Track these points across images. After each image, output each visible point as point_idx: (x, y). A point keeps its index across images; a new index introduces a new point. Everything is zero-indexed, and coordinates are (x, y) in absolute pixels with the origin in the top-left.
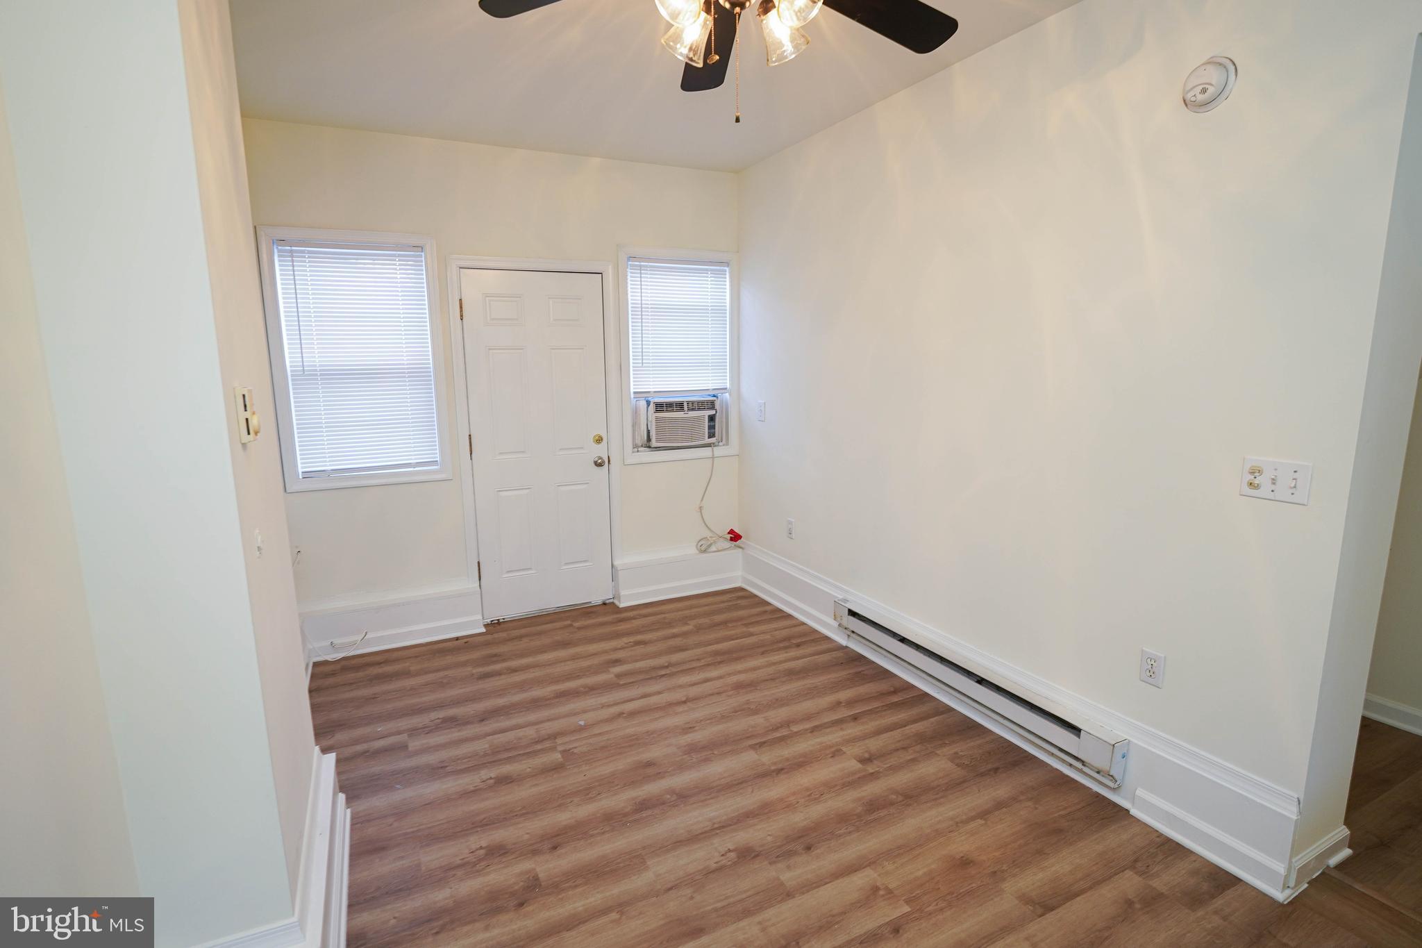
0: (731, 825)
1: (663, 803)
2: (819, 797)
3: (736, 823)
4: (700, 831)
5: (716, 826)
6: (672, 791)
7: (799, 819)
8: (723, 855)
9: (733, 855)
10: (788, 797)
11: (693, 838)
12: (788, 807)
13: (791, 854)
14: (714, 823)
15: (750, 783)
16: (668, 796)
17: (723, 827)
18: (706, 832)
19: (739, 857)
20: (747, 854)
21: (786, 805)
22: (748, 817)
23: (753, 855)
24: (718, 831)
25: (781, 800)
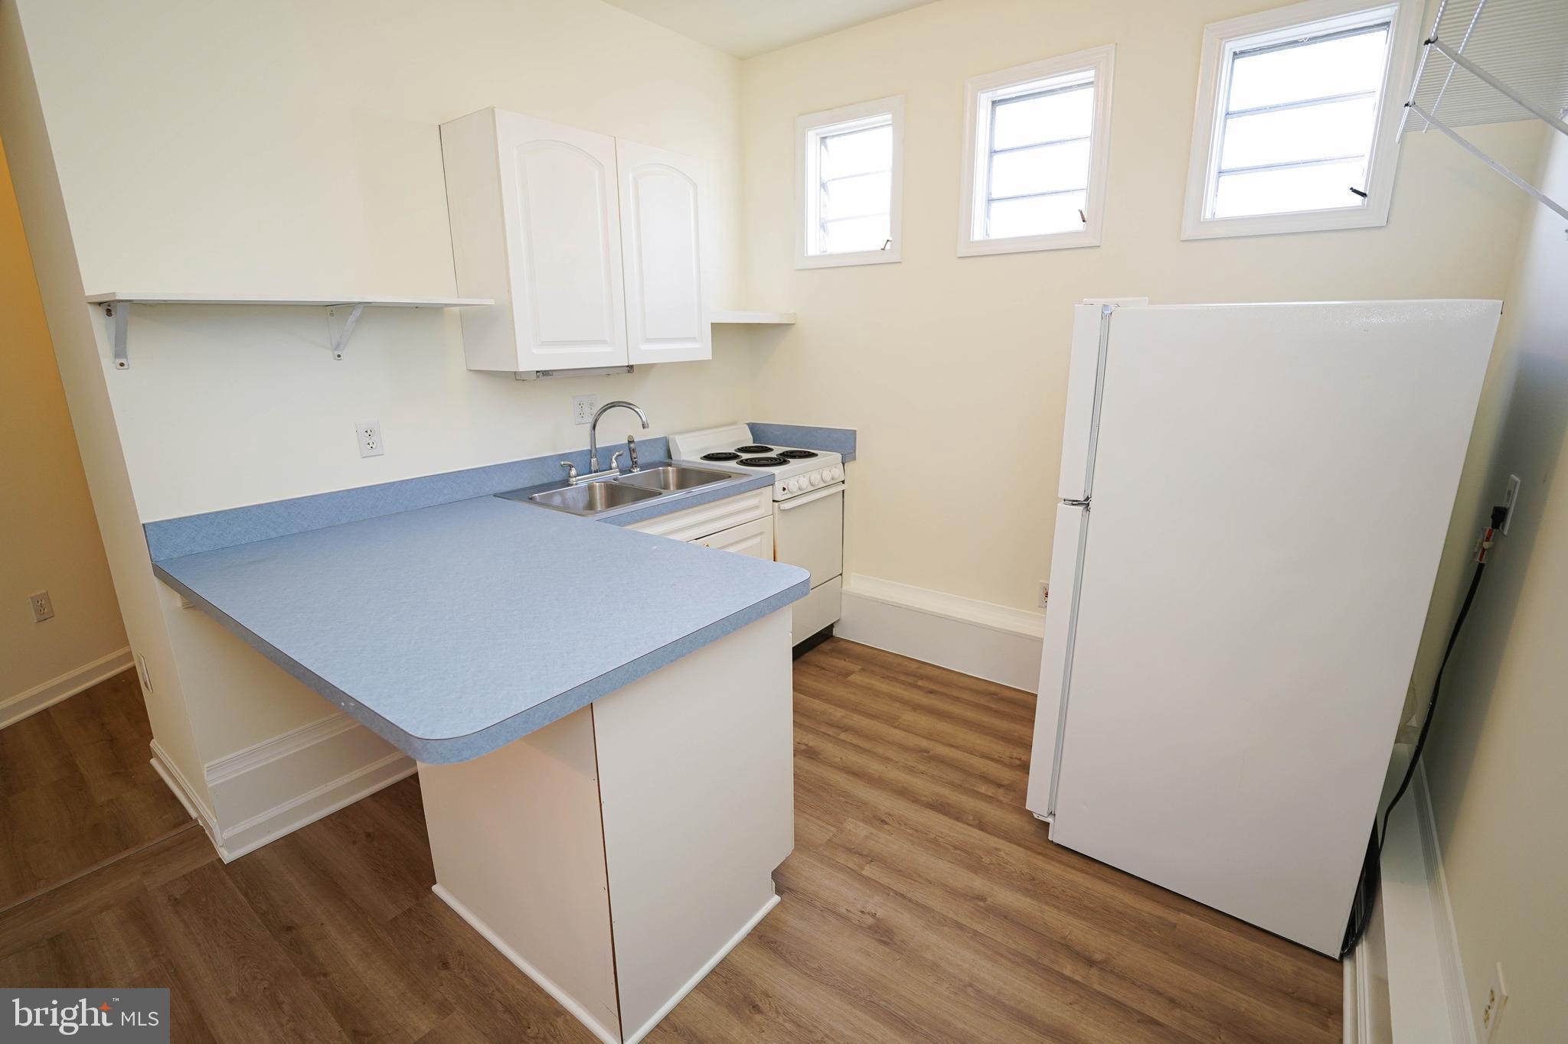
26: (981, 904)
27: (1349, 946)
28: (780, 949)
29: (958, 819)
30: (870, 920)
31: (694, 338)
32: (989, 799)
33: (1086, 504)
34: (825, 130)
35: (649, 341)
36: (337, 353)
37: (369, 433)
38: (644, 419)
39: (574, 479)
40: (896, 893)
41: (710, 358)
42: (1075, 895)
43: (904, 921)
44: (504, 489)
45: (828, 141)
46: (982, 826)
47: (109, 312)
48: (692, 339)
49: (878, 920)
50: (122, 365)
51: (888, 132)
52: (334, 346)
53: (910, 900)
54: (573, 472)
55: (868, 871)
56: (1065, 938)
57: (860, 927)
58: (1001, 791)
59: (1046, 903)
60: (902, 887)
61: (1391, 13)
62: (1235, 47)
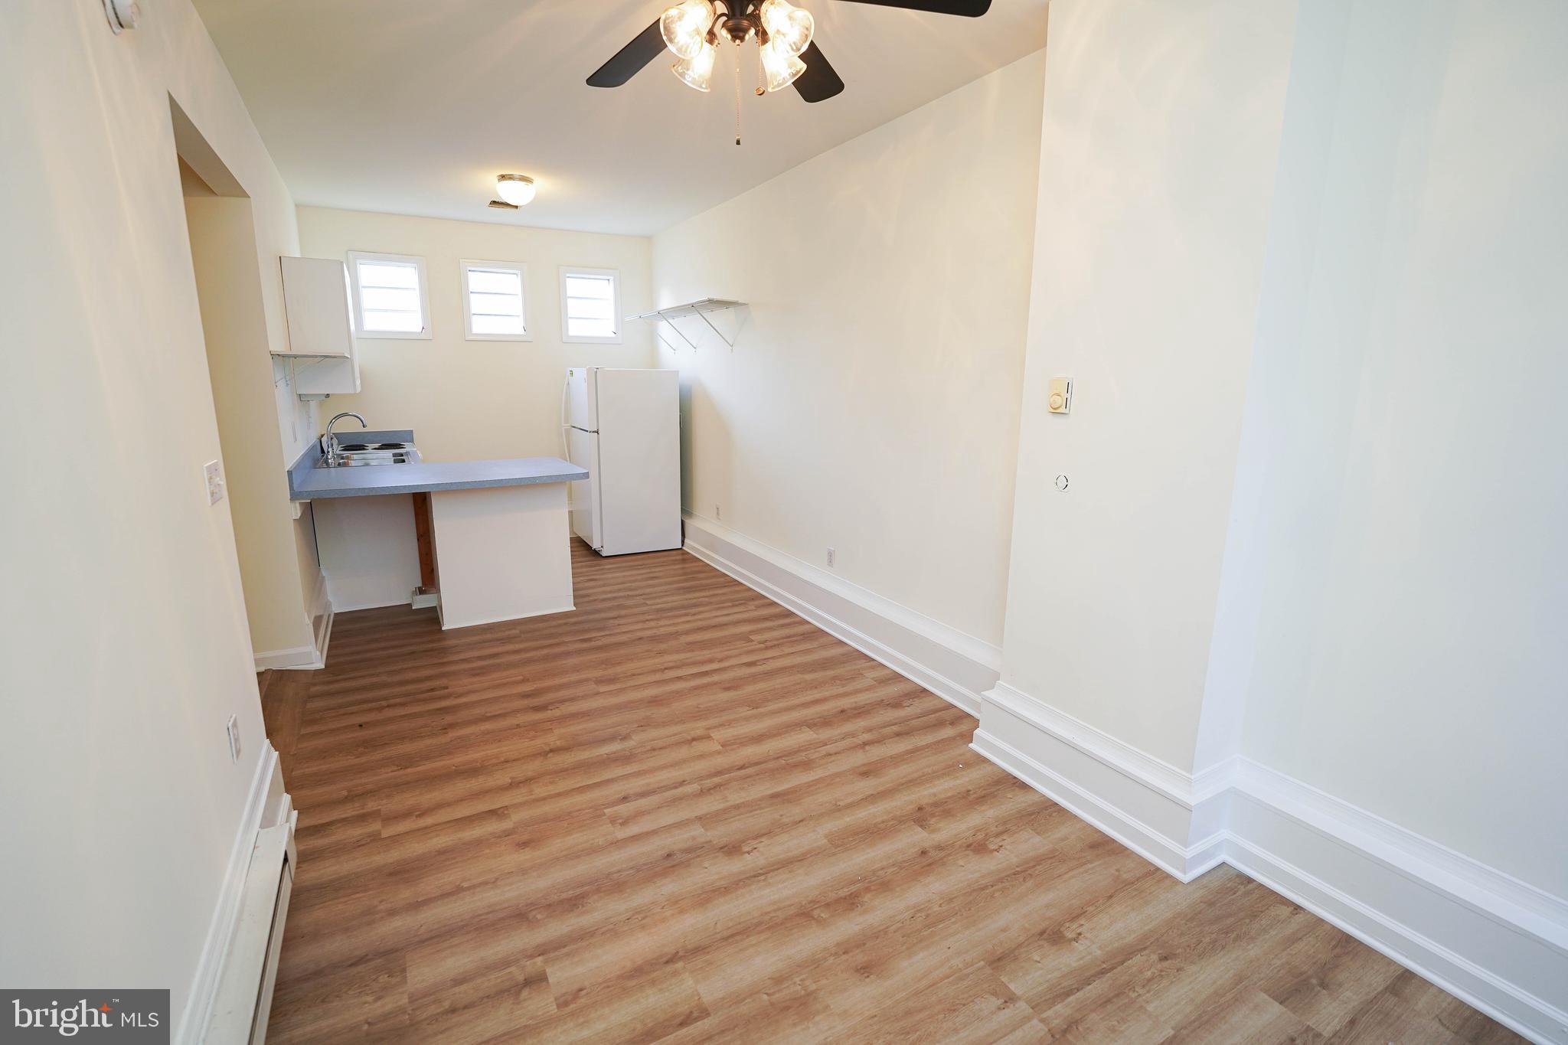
0: (747, 878)
1: (828, 905)
2: (633, 915)
3: (740, 880)
4: (780, 871)
5: (762, 878)
6: (821, 922)
7: (669, 887)
8: (755, 848)
9: (746, 849)
10: (673, 915)
11: (786, 864)
12: (676, 902)
13: (689, 850)
14: (764, 880)
15: (718, 936)
16: (822, 915)
17: (755, 876)
18: (773, 871)
19: (740, 846)
20: (732, 849)
21: (678, 904)
22: (725, 888)
23: (726, 848)
24: (761, 871)
25: (682, 912)
33: (597, 433)
61: (611, 278)
62: (568, 275)
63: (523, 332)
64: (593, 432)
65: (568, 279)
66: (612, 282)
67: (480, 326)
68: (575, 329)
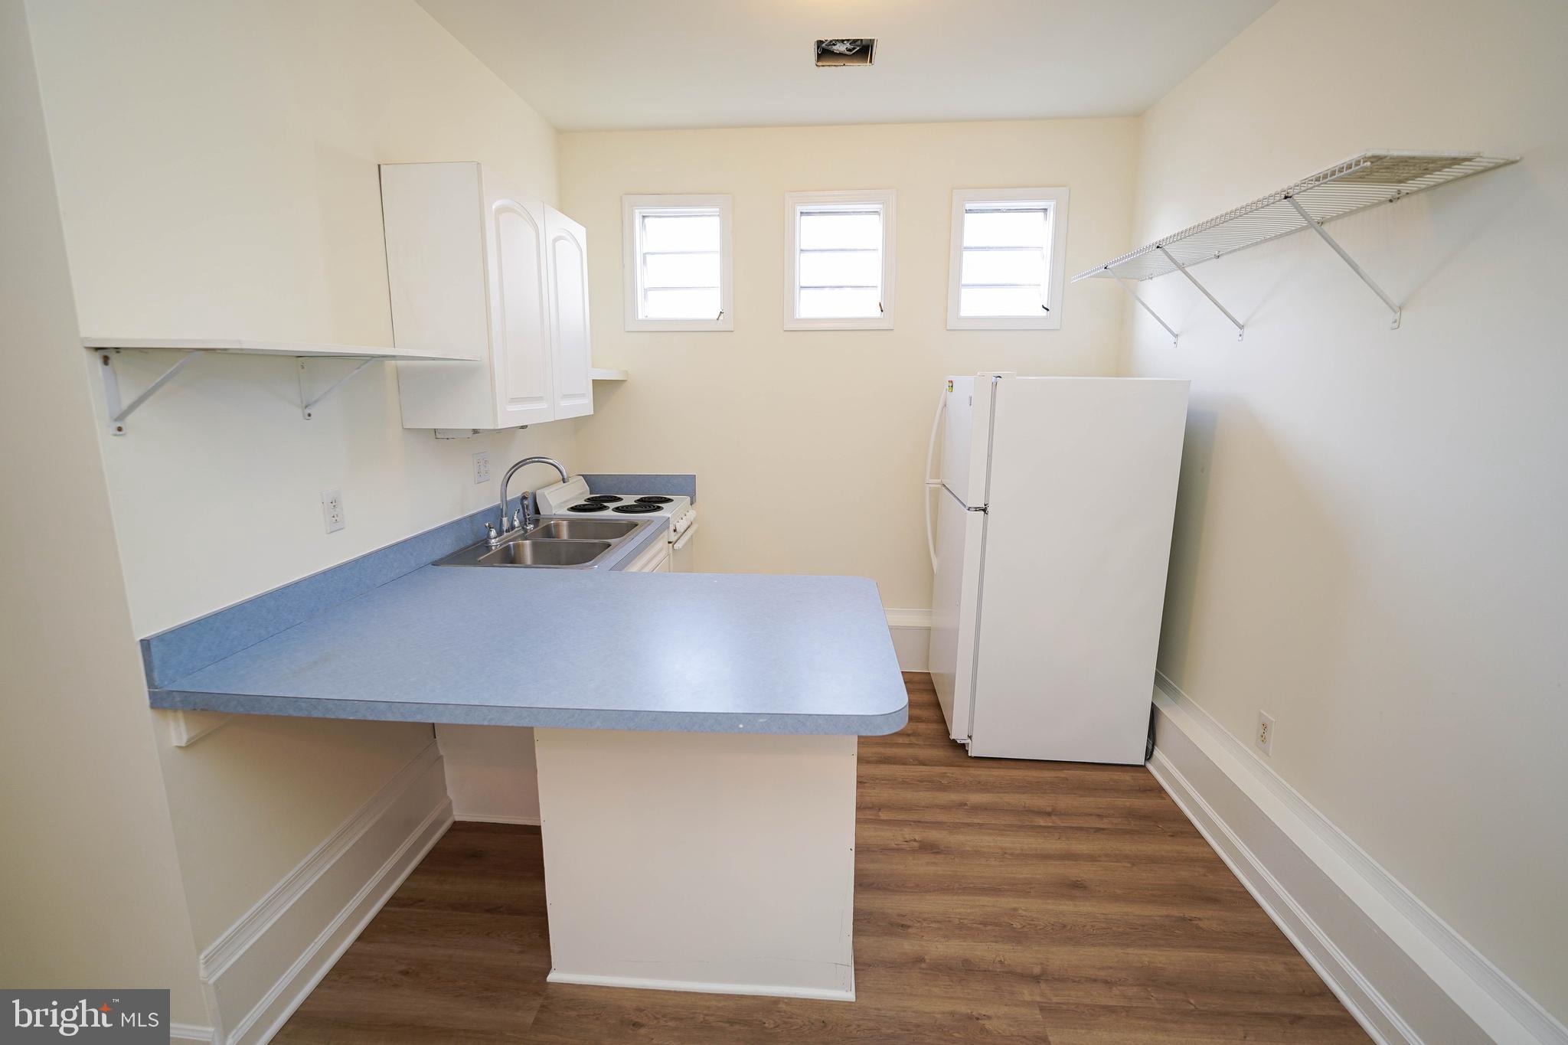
26: (966, 807)
27: (1149, 755)
28: (880, 885)
29: (904, 764)
30: (916, 844)
31: (584, 394)
32: (910, 745)
33: (984, 510)
34: (647, 211)
35: (566, 397)
36: (308, 411)
37: (334, 503)
38: (565, 474)
39: (493, 541)
40: (914, 822)
41: (592, 413)
42: (1008, 782)
43: (933, 835)
44: (436, 557)
45: (646, 220)
46: (922, 763)
47: (106, 360)
48: (583, 395)
49: (920, 841)
50: (120, 429)
51: (716, 221)
52: (304, 405)
53: (927, 822)
54: (493, 533)
55: (883, 816)
56: (1025, 807)
57: (913, 851)
58: (911, 738)
59: (998, 793)
60: (914, 817)
61: (1050, 205)
62: (968, 206)
63: (877, 313)
64: (977, 509)
65: (967, 216)
66: (1051, 214)
67: (810, 307)
68: (973, 305)
